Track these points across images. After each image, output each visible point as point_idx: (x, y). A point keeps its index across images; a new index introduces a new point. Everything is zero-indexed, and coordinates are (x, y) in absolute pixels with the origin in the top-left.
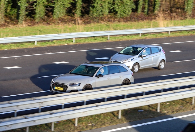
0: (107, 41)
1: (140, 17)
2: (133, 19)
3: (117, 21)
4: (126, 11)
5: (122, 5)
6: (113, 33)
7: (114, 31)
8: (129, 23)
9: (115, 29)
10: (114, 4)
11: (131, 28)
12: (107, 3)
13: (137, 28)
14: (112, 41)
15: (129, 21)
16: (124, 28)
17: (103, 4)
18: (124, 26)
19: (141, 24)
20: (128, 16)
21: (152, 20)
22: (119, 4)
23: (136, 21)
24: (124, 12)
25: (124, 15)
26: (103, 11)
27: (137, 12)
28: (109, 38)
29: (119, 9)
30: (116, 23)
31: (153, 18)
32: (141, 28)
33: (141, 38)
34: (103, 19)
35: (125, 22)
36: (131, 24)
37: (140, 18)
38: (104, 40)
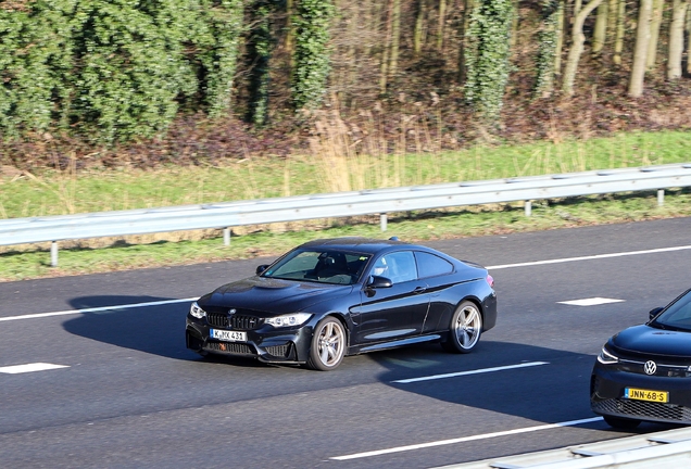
0: (47, 273)
1: (223, 141)
2: (186, 150)
3: (99, 164)
4: (143, 109)
5: (124, 76)
6: (77, 229)
7: (84, 219)
8: (161, 174)
9: (91, 209)
10: (79, 70)
11: (173, 201)
12: (40, 67)
13: (207, 199)
14: (69, 273)
15: (162, 159)
16: (137, 202)
17: (20, 71)
18: (140, 191)
19: (232, 178)
20: (159, 137)
21: (288, 152)
22: (107, 73)
23: (203, 161)
24: (136, 111)
25: (137, 130)
26: (21, 109)
27: (207, 112)
28: (54, 258)
29: (108, 96)
30: (95, 175)
31: (290, 144)
32: (230, 198)
33: (232, 255)
34: (22, 155)
35: (140, 165)
36: (173, 179)
37: (224, 146)
38: (30, 270)
